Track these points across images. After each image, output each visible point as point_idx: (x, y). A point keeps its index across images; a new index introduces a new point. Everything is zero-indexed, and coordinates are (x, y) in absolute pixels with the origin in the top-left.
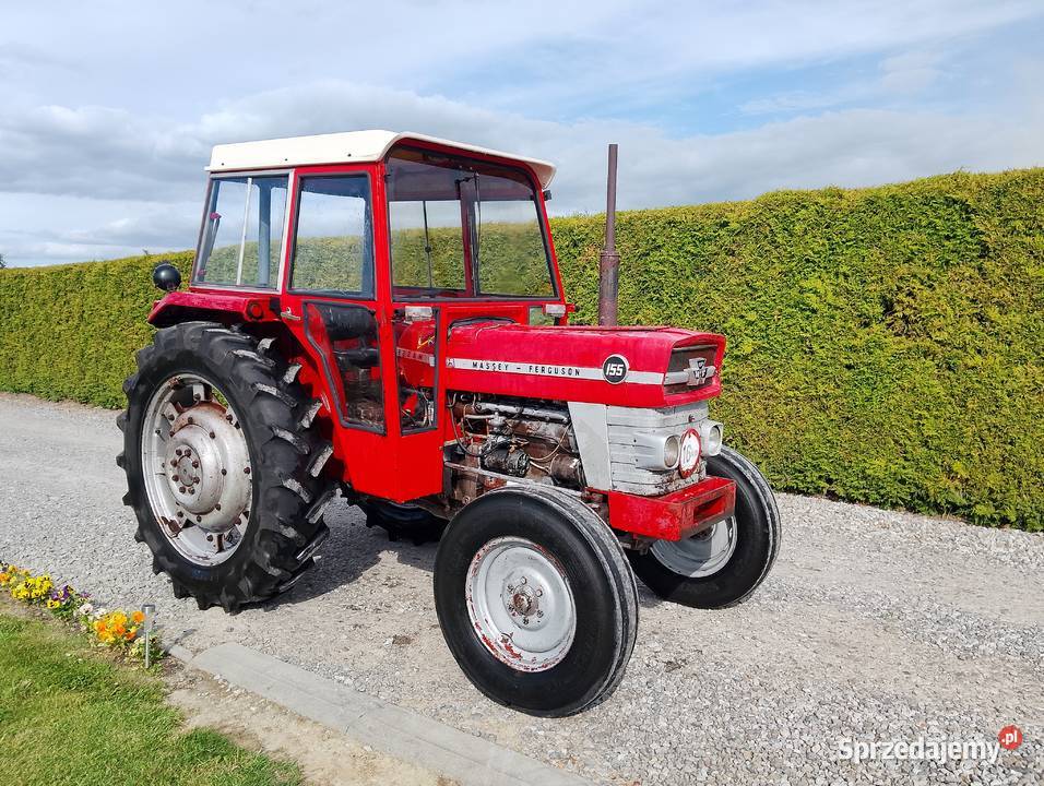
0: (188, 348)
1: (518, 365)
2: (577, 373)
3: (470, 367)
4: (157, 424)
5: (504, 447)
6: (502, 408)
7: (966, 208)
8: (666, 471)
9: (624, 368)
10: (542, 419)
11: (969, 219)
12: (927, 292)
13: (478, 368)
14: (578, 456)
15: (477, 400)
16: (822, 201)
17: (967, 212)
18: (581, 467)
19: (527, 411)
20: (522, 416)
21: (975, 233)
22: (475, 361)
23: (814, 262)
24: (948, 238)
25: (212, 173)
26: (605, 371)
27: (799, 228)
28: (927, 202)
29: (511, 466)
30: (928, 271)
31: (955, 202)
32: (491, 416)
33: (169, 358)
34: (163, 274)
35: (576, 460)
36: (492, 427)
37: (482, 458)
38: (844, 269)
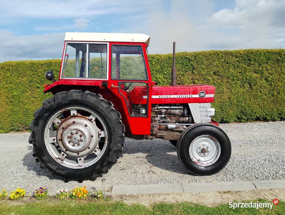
0: (75, 98)
1: (174, 96)
2: (192, 96)
4: (50, 126)
6: (164, 107)
7: (189, 60)
10: (175, 109)
11: (190, 62)
12: (183, 78)
13: (161, 97)
15: (158, 106)
16: (158, 57)
17: (190, 60)
19: (172, 107)
21: (191, 65)
22: (159, 96)
23: (158, 71)
24: (186, 66)
26: (200, 95)
27: (154, 63)
28: (182, 58)
30: (183, 73)
31: (187, 58)
32: (161, 110)
33: (64, 103)
34: (49, 75)
35: (187, 118)
37: (159, 121)
38: (165, 73)
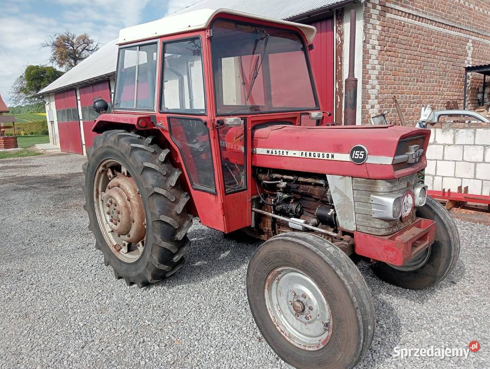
1: (295, 152)
2: (333, 157)
3: (265, 153)
5: (287, 201)
6: (285, 177)
8: (393, 220)
9: (365, 154)
10: (310, 184)
13: (270, 154)
14: (333, 207)
15: (270, 172)
18: (335, 215)
20: (297, 182)
22: (268, 150)
25: (120, 45)
26: (351, 156)
29: (291, 211)
32: (279, 182)
35: (332, 210)
36: (279, 188)
37: (274, 207)
